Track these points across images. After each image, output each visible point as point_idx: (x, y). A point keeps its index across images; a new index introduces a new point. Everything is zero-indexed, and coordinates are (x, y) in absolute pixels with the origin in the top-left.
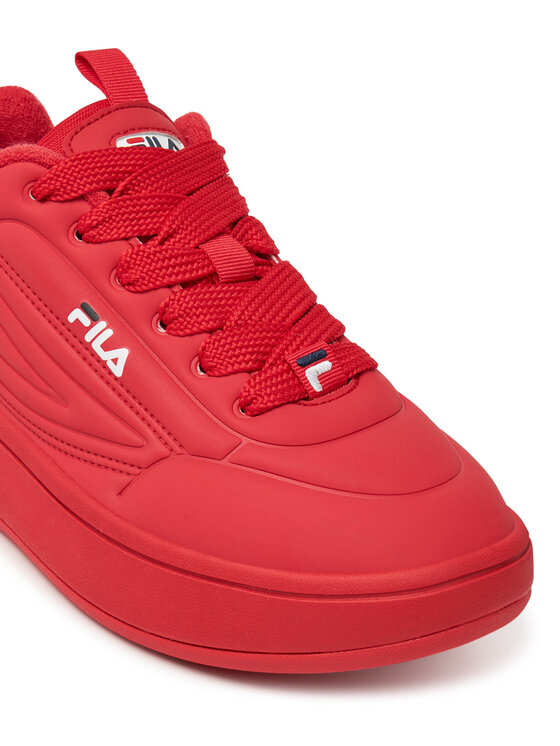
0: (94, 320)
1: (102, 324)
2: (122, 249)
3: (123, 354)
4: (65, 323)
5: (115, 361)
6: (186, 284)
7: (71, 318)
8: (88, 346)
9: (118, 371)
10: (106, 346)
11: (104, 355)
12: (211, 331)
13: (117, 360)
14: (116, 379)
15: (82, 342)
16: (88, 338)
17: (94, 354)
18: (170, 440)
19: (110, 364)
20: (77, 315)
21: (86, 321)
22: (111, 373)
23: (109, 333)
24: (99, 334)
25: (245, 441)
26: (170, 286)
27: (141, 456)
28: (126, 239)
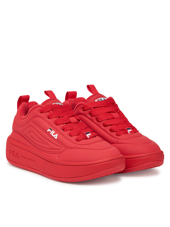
0: (52, 130)
1: (53, 131)
2: (55, 119)
3: (57, 135)
4: (47, 132)
5: (55, 136)
6: (66, 123)
7: (48, 131)
8: (51, 135)
9: (56, 138)
10: (54, 134)
11: (53, 136)
12: (71, 130)
13: (56, 136)
14: (56, 139)
15: (50, 135)
16: (51, 134)
17: (52, 136)
18: (66, 147)
19: (55, 137)
20: (49, 130)
21: (50, 131)
22: (55, 139)
23: (54, 132)
24: (52, 133)
25: (77, 145)
26: (63, 124)
27: (61, 150)
28: (56, 117)
